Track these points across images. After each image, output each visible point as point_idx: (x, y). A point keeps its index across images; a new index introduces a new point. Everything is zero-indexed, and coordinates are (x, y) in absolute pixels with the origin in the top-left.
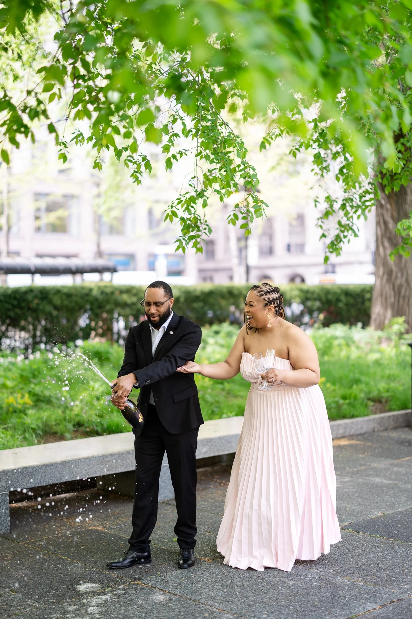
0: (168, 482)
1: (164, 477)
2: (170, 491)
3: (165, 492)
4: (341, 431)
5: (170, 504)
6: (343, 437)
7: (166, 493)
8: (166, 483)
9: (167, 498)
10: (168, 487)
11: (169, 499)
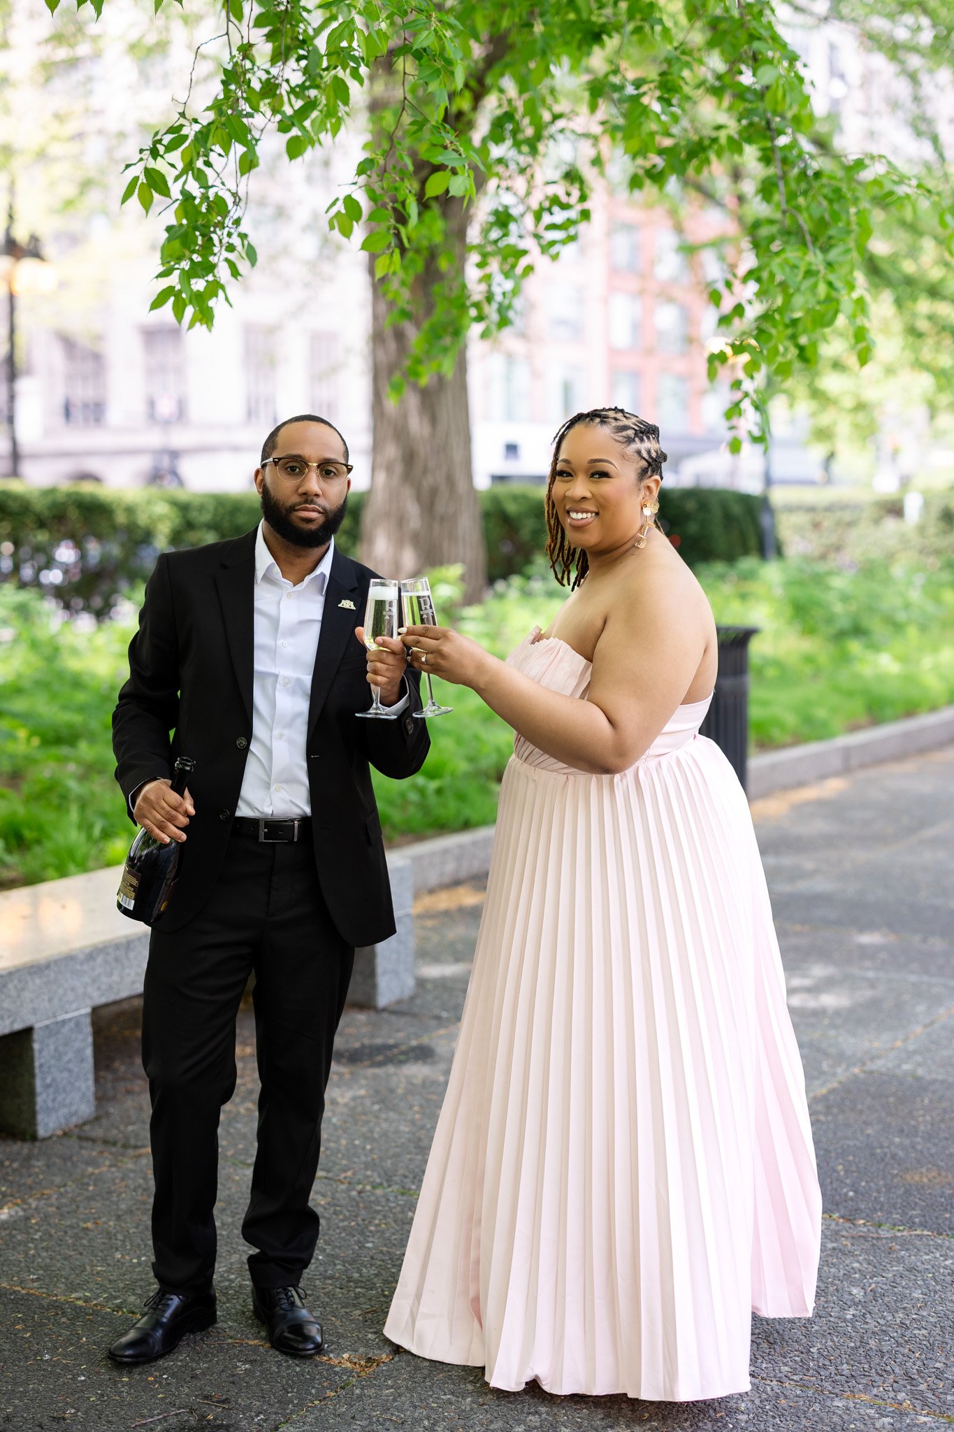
0: (76, 1070)
1: (66, 1054)
2: (84, 1095)
3: (68, 1101)
4: (450, 867)
5: (94, 1141)
6: (456, 883)
7: (71, 1104)
8: (70, 1071)
9: (74, 1120)
10: (77, 1084)
11: (80, 1121)
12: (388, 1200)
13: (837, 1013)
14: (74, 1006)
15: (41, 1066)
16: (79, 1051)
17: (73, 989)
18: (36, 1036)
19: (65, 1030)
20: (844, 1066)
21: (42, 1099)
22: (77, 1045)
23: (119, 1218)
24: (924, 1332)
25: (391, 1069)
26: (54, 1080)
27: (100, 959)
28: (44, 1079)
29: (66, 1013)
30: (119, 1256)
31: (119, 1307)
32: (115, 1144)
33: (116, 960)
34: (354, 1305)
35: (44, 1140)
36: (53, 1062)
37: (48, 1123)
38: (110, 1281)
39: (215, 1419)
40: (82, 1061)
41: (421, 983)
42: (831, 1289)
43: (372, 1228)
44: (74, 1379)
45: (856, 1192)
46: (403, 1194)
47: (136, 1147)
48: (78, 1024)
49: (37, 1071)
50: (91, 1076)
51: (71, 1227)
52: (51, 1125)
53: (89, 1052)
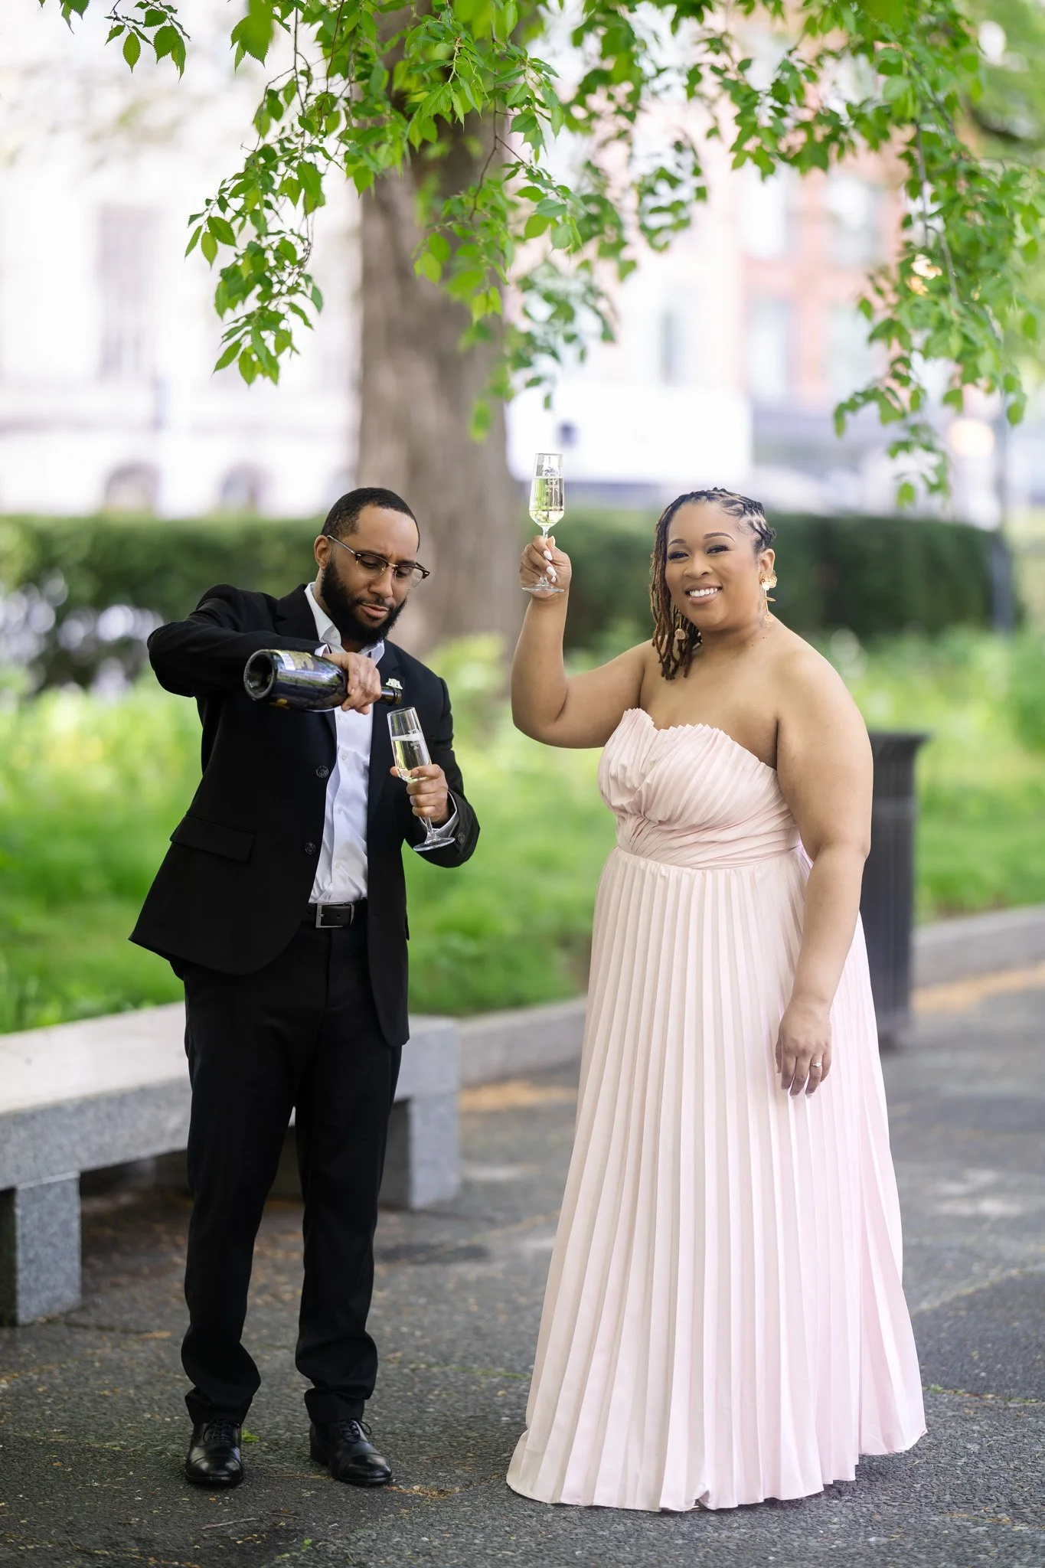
0: (61, 1246)
1: (50, 1225)
2: (69, 1276)
3: (51, 1282)
5: (86, 1327)
7: (54, 1287)
8: (54, 1246)
9: (58, 1306)
10: (62, 1264)
11: (65, 1309)
12: (447, 1376)
13: (1002, 1219)
14: (62, 1168)
15: (24, 1236)
16: (65, 1224)
17: (60, 1148)
18: (19, 1199)
19: (51, 1196)
20: (1000, 1267)
21: (24, 1277)
22: (63, 1215)
23: (137, 1388)
24: (1037, 1474)
25: (436, 1267)
26: (37, 1255)
27: (90, 1114)
28: (26, 1252)
29: (53, 1175)
30: (149, 1416)
31: (161, 1453)
32: (111, 1329)
33: (109, 1116)
34: (420, 1453)
35: (25, 1326)
36: (36, 1233)
37: (29, 1307)
38: (144, 1434)
39: (288, 1525)
40: (68, 1235)
41: (467, 1186)
42: (944, 1444)
43: (431, 1397)
44: (131, 1498)
45: (989, 1373)
46: (464, 1372)
47: (138, 1333)
48: (64, 1190)
49: (19, 1242)
50: (77, 1256)
51: (86, 1394)
52: (33, 1310)
53: (75, 1226)
